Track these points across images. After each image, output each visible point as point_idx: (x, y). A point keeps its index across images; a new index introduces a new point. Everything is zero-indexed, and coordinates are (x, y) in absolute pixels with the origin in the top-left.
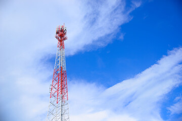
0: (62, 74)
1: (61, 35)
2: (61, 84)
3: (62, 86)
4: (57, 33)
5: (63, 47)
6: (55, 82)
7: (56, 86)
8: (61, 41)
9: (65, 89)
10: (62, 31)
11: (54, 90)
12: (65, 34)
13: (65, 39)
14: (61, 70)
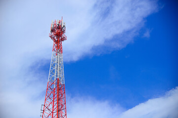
0: (59, 89)
1: (58, 33)
2: (58, 103)
3: (58, 106)
4: (52, 31)
5: (61, 51)
6: (49, 101)
7: (51, 107)
8: (57, 42)
9: (63, 111)
10: (59, 27)
11: (47, 112)
12: (63, 32)
13: (63, 39)
14: (58, 83)
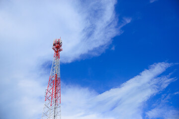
0: (57, 81)
1: (58, 46)
2: (56, 89)
3: (55, 91)
4: (54, 45)
5: (59, 57)
6: (50, 87)
7: (51, 91)
8: (57, 52)
9: (59, 94)
10: (58, 43)
11: (49, 94)
12: (61, 46)
13: (60, 50)
14: (56, 77)
